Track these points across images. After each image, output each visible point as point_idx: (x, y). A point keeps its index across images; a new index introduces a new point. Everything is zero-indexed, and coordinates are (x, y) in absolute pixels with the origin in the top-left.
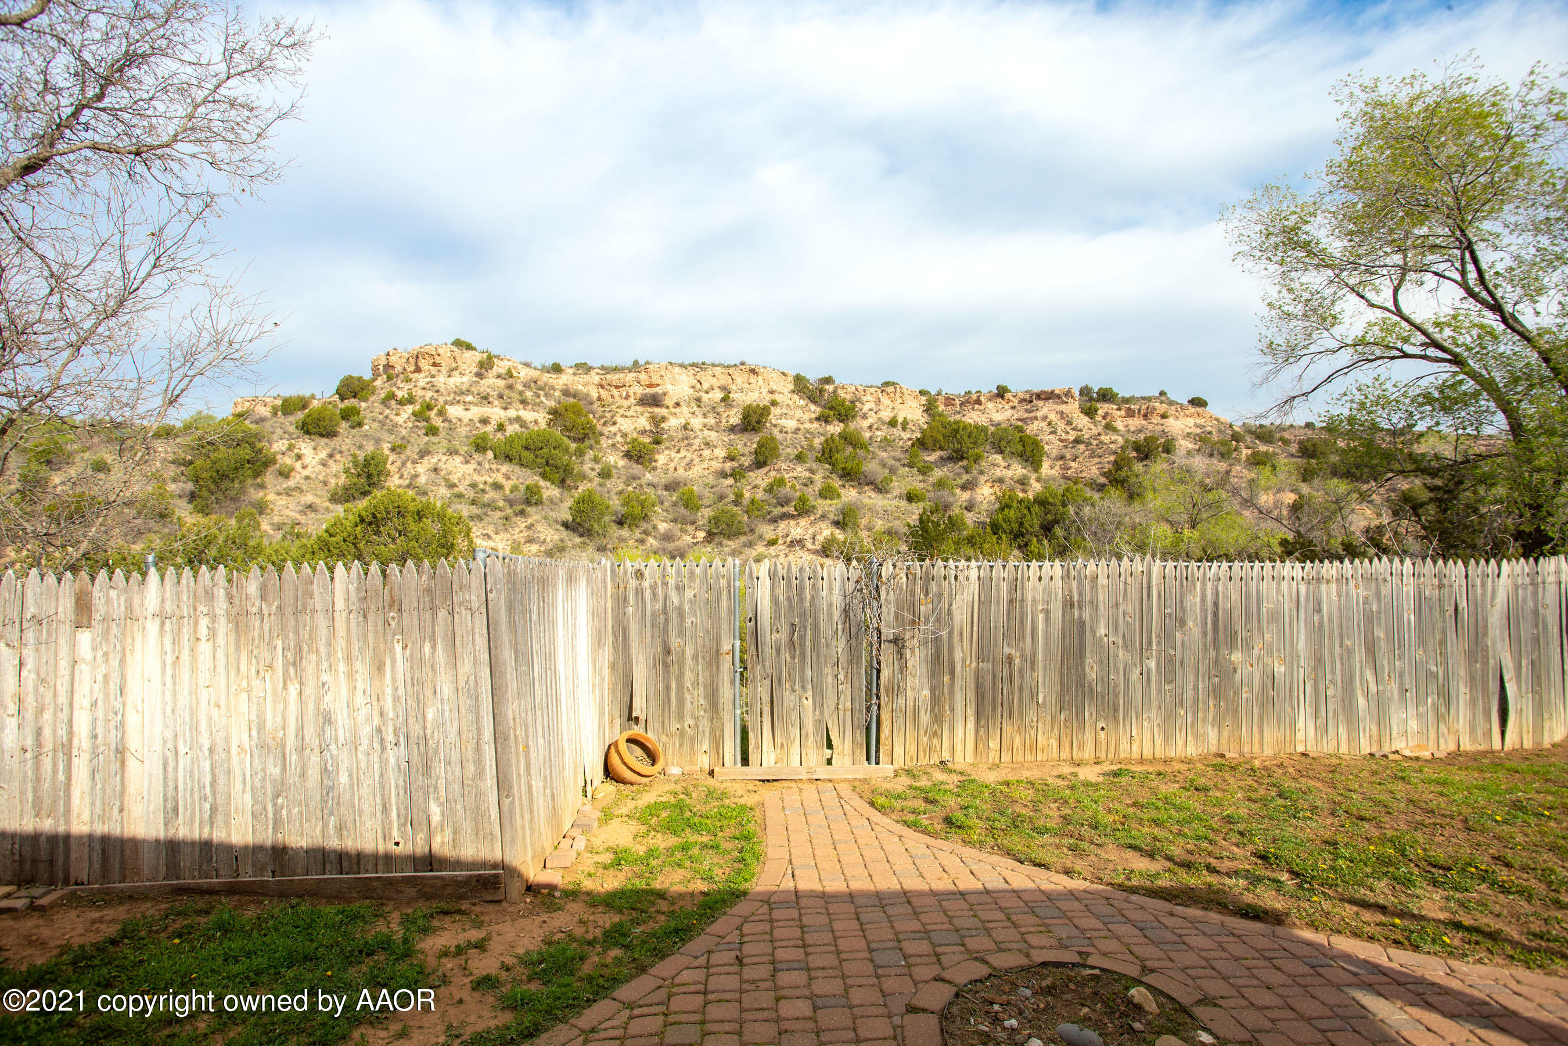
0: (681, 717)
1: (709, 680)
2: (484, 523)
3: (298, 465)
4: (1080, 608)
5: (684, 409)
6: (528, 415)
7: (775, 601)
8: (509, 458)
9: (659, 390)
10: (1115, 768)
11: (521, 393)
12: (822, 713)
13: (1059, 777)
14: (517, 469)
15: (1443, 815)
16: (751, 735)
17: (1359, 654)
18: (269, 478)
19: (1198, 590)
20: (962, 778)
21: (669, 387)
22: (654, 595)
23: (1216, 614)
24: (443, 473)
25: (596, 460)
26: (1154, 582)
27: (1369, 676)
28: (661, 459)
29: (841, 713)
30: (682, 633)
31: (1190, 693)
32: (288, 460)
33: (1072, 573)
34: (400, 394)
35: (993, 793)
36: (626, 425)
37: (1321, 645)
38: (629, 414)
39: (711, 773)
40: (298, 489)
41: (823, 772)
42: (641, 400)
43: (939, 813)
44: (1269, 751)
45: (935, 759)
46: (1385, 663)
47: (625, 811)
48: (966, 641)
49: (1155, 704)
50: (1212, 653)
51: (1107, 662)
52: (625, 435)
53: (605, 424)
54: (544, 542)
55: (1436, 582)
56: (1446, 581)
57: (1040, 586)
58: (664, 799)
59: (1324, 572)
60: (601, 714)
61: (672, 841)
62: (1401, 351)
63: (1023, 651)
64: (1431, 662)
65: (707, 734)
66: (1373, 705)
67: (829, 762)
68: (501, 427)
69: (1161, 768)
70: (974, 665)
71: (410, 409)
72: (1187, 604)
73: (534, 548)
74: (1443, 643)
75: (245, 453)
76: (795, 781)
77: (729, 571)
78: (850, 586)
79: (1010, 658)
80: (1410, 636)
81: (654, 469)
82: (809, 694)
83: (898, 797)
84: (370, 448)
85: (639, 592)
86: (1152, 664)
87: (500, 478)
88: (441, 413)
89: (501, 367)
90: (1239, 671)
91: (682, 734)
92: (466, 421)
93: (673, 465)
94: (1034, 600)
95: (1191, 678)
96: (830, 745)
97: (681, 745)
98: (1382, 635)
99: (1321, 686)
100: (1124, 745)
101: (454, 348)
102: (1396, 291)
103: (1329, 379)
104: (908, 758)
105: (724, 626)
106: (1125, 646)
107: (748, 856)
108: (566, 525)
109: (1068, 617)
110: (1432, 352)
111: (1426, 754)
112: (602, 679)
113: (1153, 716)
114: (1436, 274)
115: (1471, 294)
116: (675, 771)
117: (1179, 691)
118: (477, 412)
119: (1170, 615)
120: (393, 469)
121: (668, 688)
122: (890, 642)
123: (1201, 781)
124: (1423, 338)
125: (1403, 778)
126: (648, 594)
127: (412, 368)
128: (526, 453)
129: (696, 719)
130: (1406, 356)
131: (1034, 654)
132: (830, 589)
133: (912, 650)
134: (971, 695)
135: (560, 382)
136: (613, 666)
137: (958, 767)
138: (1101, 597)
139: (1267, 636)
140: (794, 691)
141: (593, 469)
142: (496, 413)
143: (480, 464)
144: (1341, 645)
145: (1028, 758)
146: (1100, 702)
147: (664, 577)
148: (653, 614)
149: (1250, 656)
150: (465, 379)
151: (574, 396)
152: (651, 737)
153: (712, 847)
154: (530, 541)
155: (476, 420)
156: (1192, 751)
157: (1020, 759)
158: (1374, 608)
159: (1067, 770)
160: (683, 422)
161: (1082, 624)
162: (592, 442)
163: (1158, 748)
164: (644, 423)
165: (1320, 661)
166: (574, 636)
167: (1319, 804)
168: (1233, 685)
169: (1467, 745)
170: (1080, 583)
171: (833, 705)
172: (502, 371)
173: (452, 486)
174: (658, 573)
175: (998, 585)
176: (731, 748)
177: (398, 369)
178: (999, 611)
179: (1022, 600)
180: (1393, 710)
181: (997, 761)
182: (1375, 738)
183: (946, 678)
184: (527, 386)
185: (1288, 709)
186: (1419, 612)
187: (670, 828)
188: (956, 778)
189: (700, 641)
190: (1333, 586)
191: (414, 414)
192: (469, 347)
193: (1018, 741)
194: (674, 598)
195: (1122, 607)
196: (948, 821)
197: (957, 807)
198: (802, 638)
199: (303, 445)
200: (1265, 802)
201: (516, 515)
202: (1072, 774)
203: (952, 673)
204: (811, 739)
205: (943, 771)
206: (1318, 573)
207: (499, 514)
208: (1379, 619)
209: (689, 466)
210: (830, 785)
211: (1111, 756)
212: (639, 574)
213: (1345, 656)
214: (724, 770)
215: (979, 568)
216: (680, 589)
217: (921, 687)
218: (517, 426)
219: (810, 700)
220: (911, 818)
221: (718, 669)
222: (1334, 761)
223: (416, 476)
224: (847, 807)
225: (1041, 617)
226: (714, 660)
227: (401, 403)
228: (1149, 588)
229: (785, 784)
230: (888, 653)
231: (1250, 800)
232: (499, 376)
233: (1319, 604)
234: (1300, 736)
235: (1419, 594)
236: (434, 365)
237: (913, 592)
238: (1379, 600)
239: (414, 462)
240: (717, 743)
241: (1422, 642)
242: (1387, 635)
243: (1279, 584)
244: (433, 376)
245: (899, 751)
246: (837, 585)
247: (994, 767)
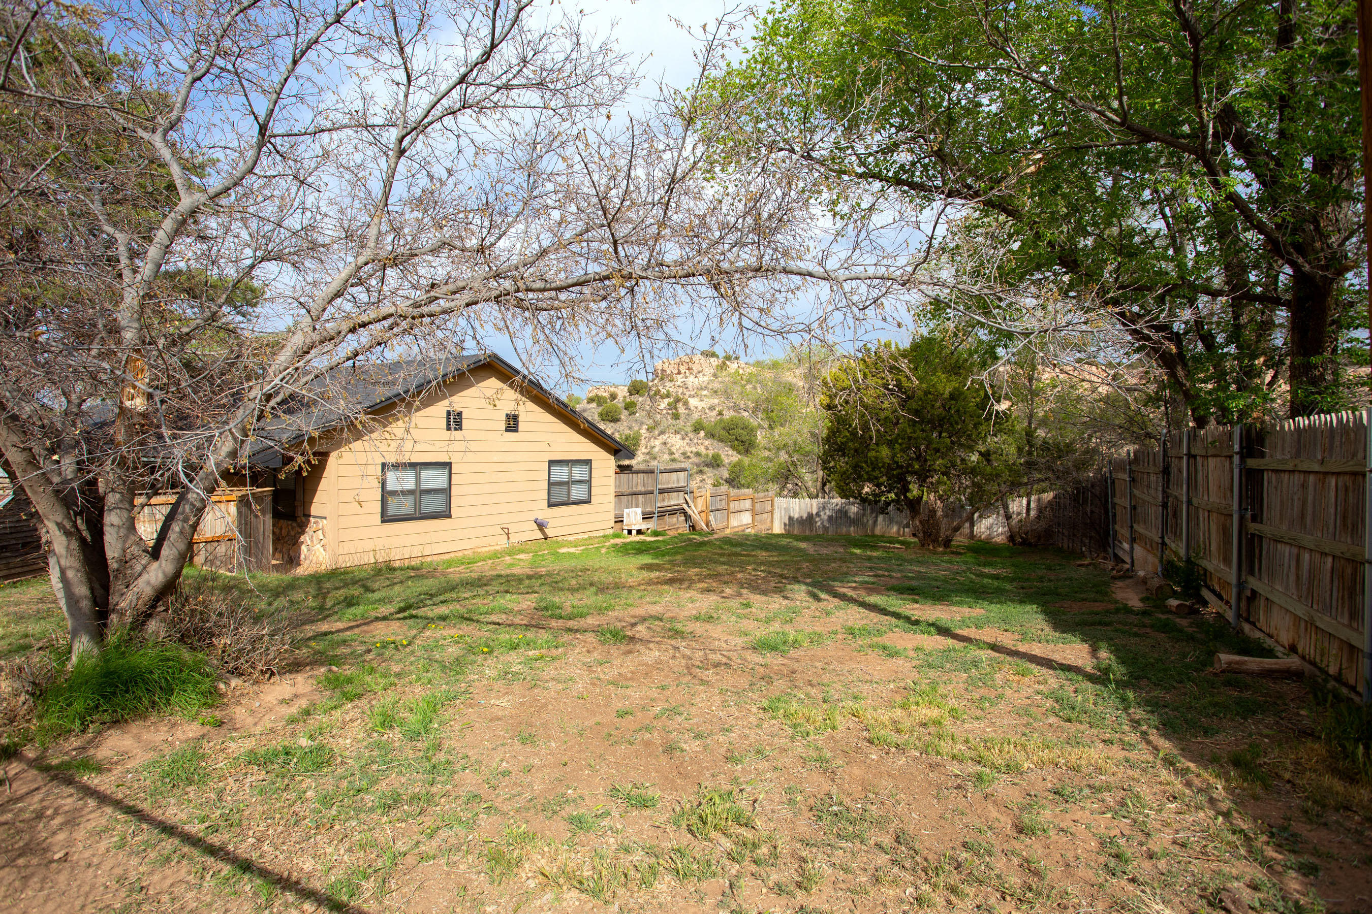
8: (713, 436)
14: (715, 443)
24: (669, 445)
34: (663, 391)
68: (720, 413)
71: (666, 401)
84: (636, 427)
87: (702, 449)
88: (686, 403)
92: (700, 408)
101: (702, 356)
118: (708, 402)
120: (643, 442)
127: (675, 372)
128: (724, 432)
142: (720, 403)
143: (691, 440)
150: (706, 378)
155: (706, 408)
173: (672, 453)
177: (668, 372)
191: (668, 405)
192: (712, 354)
201: (697, 473)
218: (732, 413)
223: (654, 447)
227: (662, 397)
232: (729, 376)
236: (689, 369)
239: (655, 438)
244: (686, 377)
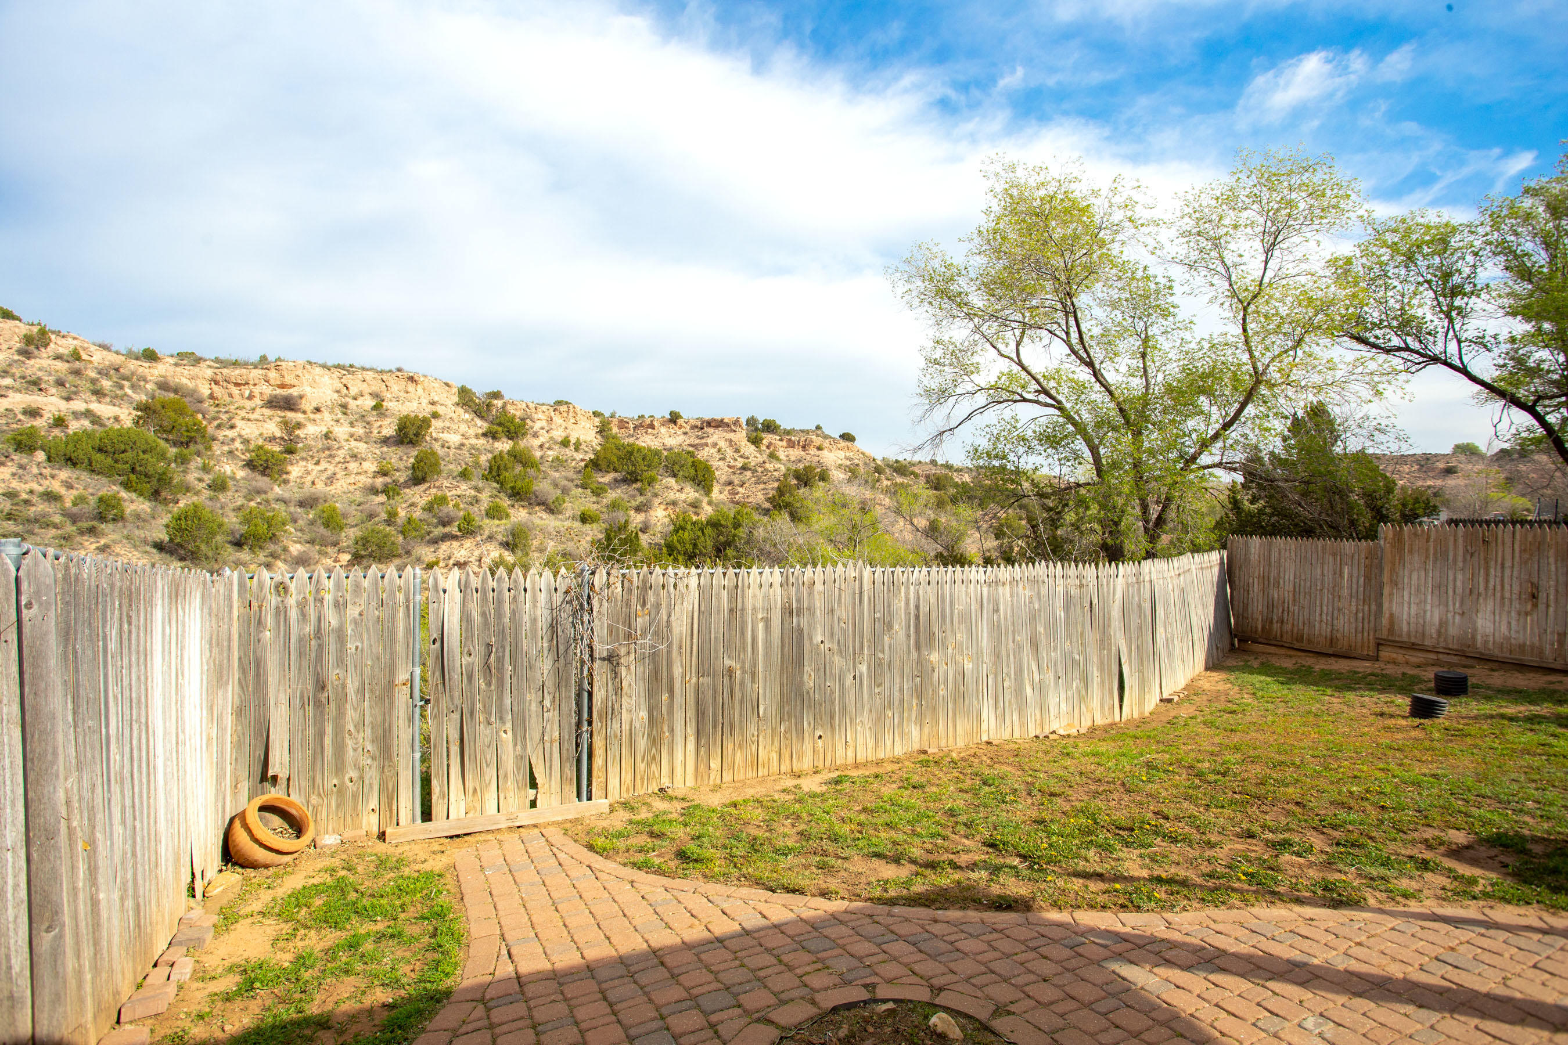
0: (339, 768)
1: (379, 719)
4: (798, 616)
5: (326, 415)
6: (104, 410)
7: (466, 618)
8: (71, 462)
9: (294, 392)
10: (835, 775)
11: (94, 381)
12: (524, 748)
13: (784, 791)
14: (85, 476)
15: (1107, 782)
16: (435, 783)
17: (1027, 648)
19: (903, 594)
20: (685, 804)
21: (307, 390)
22: (303, 615)
23: (917, 617)
25: (205, 469)
26: (865, 588)
27: (1035, 668)
28: (295, 471)
29: (547, 745)
30: (340, 662)
31: (897, 694)
33: (791, 580)
35: (722, 817)
36: (248, 430)
37: (999, 642)
38: (252, 416)
39: (382, 836)
41: (526, 817)
42: (270, 402)
43: (668, 847)
44: (961, 743)
45: (654, 787)
46: (1045, 655)
47: (256, 906)
48: (686, 657)
49: (866, 708)
50: (915, 655)
51: (824, 670)
52: (246, 441)
53: (219, 427)
55: (1078, 582)
56: (1084, 582)
57: (760, 594)
58: (315, 881)
59: (1000, 575)
60: (220, 778)
61: (332, 937)
62: (1021, 396)
63: (743, 662)
64: (1075, 651)
65: (376, 788)
66: (1037, 692)
67: (533, 804)
68: (60, 422)
69: (875, 770)
70: (694, 680)
72: (894, 608)
74: (1083, 634)
76: (492, 831)
77: (407, 582)
78: (559, 597)
79: (730, 671)
80: (1061, 631)
81: (286, 482)
82: (509, 726)
83: (619, 835)
85: (281, 612)
86: (863, 668)
87: (57, 487)
89: (61, 345)
90: (936, 670)
91: (340, 790)
93: (310, 478)
94: (754, 609)
95: (897, 680)
96: (534, 785)
97: (338, 806)
98: (1042, 630)
99: (1000, 679)
100: (840, 752)
102: (1018, 345)
103: (969, 417)
104: (624, 789)
105: (400, 648)
106: (840, 652)
107: (443, 940)
108: (159, 546)
109: (786, 626)
110: (1042, 398)
111: (1073, 732)
112: (222, 729)
113: (865, 720)
114: (1050, 332)
115: (1074, 352)
116: (330, 840)
117: (887, 693)
118: (24, 401)
119: (879, 619)
121: (321, 734)
122: (603, 659)
123: (915, 779)
124: (1037, 387)
125: (1068, 754)
126: (293, 614)
128: (100, 457)
129: (361, 770)
130: (1025, 400)
131: (755, 664)
132: (535, 602)
133: (628, 667)
134: (691, 713)
135: (156, 372)
136: (239, 712)
137: (679, 793)
138: (817, 604)
139: (958, 636)
140: (490, 724)
141: (200, 480)
142: (52, 403)
143: (22, 467)
144: (1014, 642)
145: (750, 775)
146: (817, 710)
147: (318, 591)
148: (301, 639)
149: (945, 655)
151: (176, 391)
152: (297, 801)
153: (393, 936)
155: (18, 411)
156: (899, 750)
157: (742, 777)
158: (1037, 606)
159: (790, 783)
160: (325, 430)
161: (800, 631)
162: (201, 447)
163: (869, 751)
164: (273, 428)
165: (998, 656)
166: (180, 673)
167: (1016, 786)
168: (932, 684)
169: (1099, 721)
170: (798, 590)
171: (537, 737)
172: (64, 351)
174: (309, 588)
175: (718, 594)
176: (408, 802)
178: (718, 622)
179: (743, 609)
180: (1050, 696)
181: (718, 781)
182: (1039, 722)
183: (665, 697)
184: (103, 373)
185: (975, 703)
186: (1067, 609)
187: (328, 920)
188: (679, 805)
189: (367, 671)
190: (1007, 587)
192: (10, 316)
193: (739, 758)
194: (332, 618)
195: (837, 613)
196: (682, 855)
197: (687, 838)
198: (500, 660)
200: (974, 791)
201: (82, 533)
202: (796, 787)
203: (671, 691)
204: (511, 778)
205: (663, 799)
206: (996, 577)
207: (53, 531)
208: (1040, 616)
209: (331, 479)
210: (536, 831)
211: (828, 764)
212: (281, 588)
213: (1017, 650)
214: (400, 830)
215: (699, 575)
216: (339, 605)
217: (638, 708)
218: (85, 422)
219: (510, 733)
220: (640, 858)
221: (391, 704)
222: (1012, 746)
224: (561, 856)
225: (761, 626)
226: (386, 693)
228: (861, 593)
229: (480, 838)
230: (600, 670)
231: (961, 791)
232: (58, 357)
233: (997, 604)
234: (984, 726)
235: (1067, 593)
237: (628, 604)
238: (1040, 599)
240: (389, 797)
241: (1069, 636)
242: (1045, 629)
243: (967, 587)
245: (613, 783)
246: (543, 597)
247: (716, 788)
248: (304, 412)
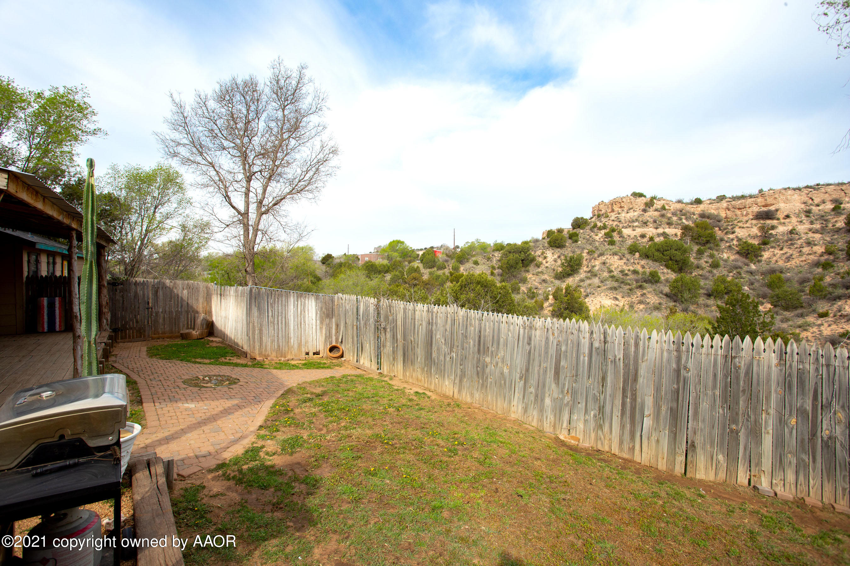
0: (348, 343)
2: (617, 292)
3: (544, 262)
5: (794, 220)
6: (670, 231)
8: (647, 257)
9: (772, 208)
11: (669, 219)
14: (651, 263)
17: (550, 374)
18: (531, 268)
21: (782, 205)
23: (480, 337)
24: (607, 265)
25: (712, 256)
28: (766, 255)
32: (540, 259)
33: (430, 310)
34: (599, 224)
36: (741, 233)
38: (745, 226)
40: (542, 272)
42: (757, 216)
48: (400, 332)
50: (477, 355)
51: (439, 350)
52: (739, 240)
53: (726, 233)
54: (648, 303)
57: (420, 314)
59: (535, 323)
63: (415, 339)
68: (651, 239)
70: (403, 341)
71: (603, 232)
73: (642, 306)
75: (523, 256)
81: (759, 261)
84: (578, 252)
86: (454, 355)
87: (639, 268)
88: (620, 233)
89: (658, 205)
90: (489, 367)
92: (632, 236)
93: (775, 258)
94: (418, 320)
101: (632, 197)
106: (446, 344)
108: (666, 295)
109: (428, 329)
118: (639, 231)
120: (585, 262)
122: (383, 328)
127: (610, 210)
128: (656, 254)
131: (418, 341)
133: (388, 333)
138: (440, 323)
141: (706, 262)
142: (650, 231)
143: (628, 260)
149: (495, 361)
150: (636, 214)
151: (708, 217)
154: (641, 302)
155: (638, 236)
158: (564, 349)
160: (790, 228)
161: (432, 332)
162: (712, 245)
164: (755, 231)
170: (432, 315)
172: (659, 207)
173: (611, 271)
175: (408, 312)
177: (604, 211)
179: (415, 319)
183: (396, 345)
184: (674, 214)
191: (605, 234)
192: (641, 195)
195: (446, 327)
199: (548, 252)
201: (637, 288)
206: (531, 323)
207: (628, 287)
209: (789, 259)
215: (403, 304)
217: (390, 346)
218: (662, 238)
223: (594, 267)
225: (420, 327)
227: (600, 229)
228: (454, 320)
232: (656, 210)
233: (529, 340)
236: (621, 207)
238: (568, 344)
239: (595, 259)
244: (619, 214)
248: (778, 219)
